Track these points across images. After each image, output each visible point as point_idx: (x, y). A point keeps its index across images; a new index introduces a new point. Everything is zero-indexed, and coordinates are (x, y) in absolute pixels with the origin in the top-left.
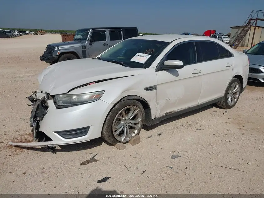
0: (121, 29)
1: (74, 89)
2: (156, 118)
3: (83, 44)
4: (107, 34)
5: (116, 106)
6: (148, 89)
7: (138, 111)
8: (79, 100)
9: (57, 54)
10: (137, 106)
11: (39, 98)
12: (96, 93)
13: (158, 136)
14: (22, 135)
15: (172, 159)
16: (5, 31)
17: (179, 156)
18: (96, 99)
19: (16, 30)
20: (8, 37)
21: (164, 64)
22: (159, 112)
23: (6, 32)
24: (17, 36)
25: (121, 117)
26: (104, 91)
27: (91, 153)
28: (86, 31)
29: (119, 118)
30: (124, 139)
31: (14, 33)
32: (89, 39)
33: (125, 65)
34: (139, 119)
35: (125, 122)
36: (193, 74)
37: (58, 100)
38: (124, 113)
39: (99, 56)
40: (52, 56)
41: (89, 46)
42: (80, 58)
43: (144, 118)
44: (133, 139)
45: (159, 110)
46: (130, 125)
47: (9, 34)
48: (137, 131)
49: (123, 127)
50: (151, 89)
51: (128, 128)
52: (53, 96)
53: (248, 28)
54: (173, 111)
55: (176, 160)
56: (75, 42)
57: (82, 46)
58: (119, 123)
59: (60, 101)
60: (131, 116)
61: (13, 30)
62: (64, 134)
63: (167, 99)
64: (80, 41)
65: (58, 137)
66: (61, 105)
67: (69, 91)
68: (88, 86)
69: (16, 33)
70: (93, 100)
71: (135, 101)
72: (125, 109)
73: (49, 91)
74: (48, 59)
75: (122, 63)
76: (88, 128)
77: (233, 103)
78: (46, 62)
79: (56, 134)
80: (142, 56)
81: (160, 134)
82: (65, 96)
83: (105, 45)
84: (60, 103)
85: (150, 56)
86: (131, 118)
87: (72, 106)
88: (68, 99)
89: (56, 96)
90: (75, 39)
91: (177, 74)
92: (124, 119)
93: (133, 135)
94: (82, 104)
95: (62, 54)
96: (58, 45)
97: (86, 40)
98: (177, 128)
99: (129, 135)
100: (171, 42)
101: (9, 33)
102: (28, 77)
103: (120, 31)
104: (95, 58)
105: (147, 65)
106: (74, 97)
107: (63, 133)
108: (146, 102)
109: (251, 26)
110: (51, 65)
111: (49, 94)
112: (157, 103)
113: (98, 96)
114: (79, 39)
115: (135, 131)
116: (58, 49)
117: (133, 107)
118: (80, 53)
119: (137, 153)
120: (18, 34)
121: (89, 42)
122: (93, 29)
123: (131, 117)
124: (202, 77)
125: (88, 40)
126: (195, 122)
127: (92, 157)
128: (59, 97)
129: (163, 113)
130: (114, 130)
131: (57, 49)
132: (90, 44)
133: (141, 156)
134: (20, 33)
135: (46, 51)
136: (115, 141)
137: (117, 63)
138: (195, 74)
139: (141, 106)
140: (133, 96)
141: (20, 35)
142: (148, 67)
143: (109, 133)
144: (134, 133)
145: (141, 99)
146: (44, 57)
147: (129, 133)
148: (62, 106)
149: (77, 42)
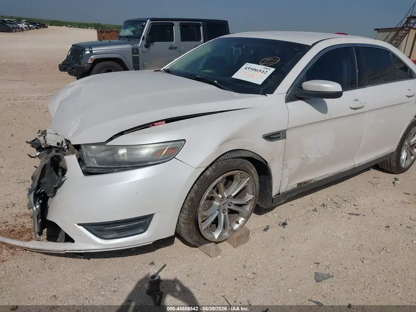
0: (201, 23)
1: (122, 133)
2: (279, 194)
3: (135, 46)
4: (176, 30)
5: (208, 173)
6: (269, 137)
7: (248, 181)
8: (132, 159)
9: (90, 62)
10: (247, 171)
11: (51, 144)
12: (168, 144)
13: (281, 228)
14: (17, 216)
15: (317, 281)
16: (4, 21)
17: (329, 276)
18: (167, 156)
19: (24, 20)
20: (9, 30)
21: (301, 88)
22: (287, 183)
23: (6, 23)
24: (24, 29)
25: (215, 194)
26: (184, 140)
27: (152, 263)
28: (141, 22)
29: (211, 195)
30: (220, 236)
31: (20, 25)
32: (145, 38)
33: (223, 87)
34: (249, 197)
35: (222, 203)
36: (351, 108)
37: (87, 156)
38: (222, 185)
39: (166, 67)
40: (80, 64)
41: (144, 49)
42: (128, 70)
43: (257, 194)
44: (235, 235)
45: (287, 179)
46: (230, 207)
47: (11, 26)
48: (242, 219)
49: (217, 212)
50: (275, 136)
51: (226, 213)
52: (78, 147)
53: (404, 32)
54: (311, 180)
55: (325, 285)
56: (121, 41)
57: (133, 50)
58: (210, 206)
59: (91, 157)
60: (234, 190)
61: (19, 20)
62: (99, 229)
63: (304, 157)
64: (129, 41)
65: (87, 236)
66: (94, 168)
67: (111, 139)
68: (152, 128)
69: (23, 25)
70: (161, 160)
71: (244, 160)
72: (224, 178)
73: (70, 135)
74: (73, 69)
75: (216, 81)
76: (149, 218)
77: (408, 163)
78: (70, 73)
79: (81, 228)
80: (255, 70)
81: (284, 224)
82: (103, 148)
83: (171, 48)
84: (93, 163)
85: (273, 70)
86: (233, 195)
87: (116, 170)
88: (110, 155)
89: (83, 147)
90: (120, 37)
91: (323, 109)
92: (220, 196)
93: (236, 226)
94: (138, 167)
95: (97, 61)
96: (91, 46)
97: (139, 38)
98: (315, 210)
99: (229, 228)
100: (314, 45)
101: (12, 24)
102: (38, 99)
103: (199, 26)
104: (159, 71)
105: (268, 87)
106: (122, 151)
107: (96, 227)
108: (265, 163)
109: (411, 28)
110: (78, 79)
111: (70, 142)
112: (285, 165)
113: (171, 151)
114: (127, 37)
115: (239, 219)
116: (91, 52)
117: (239, 173)
118: (129, 61)
119: (244, 267)
120: (26, 26)
121: (145, 43)
122: (152, 19)
123: (233, 192)
124: (366, 115)
125: (143, 39)
126: (346, 198)
127: (156, 271)
128: (90, 150)
129: (294, 184)
130: (200, 220)
131: (88, 52)
132: (147, 46)
133: (254, 273)
134: (31, 26)
135: (70, 54)
136: (202, 239)
137: (206, 82)
138: (355, 109)
139: (253, 171)
140: (240, 151)
141: (30, 29)
142: (271, 92)
143: (191, 226)
144: (237, 223)
145: (255, 157)
146: (65, 66)
147: (228, 224)
148: (96, 170)
149: (125, 41)
